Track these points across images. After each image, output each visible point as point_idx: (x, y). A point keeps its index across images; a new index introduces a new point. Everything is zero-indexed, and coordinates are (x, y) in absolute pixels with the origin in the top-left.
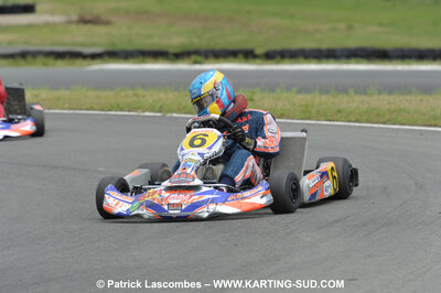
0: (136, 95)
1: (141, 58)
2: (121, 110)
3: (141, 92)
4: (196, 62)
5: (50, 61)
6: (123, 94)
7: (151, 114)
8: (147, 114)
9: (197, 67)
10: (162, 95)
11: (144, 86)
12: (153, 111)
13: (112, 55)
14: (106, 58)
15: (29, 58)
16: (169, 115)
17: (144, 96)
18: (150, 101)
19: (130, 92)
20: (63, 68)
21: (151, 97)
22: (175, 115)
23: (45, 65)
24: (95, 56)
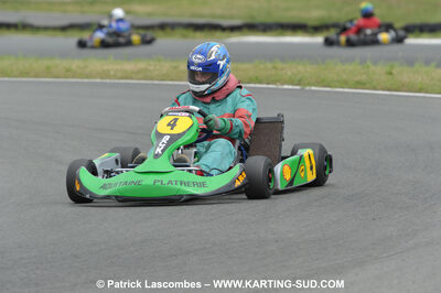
0: (275, 68)
1: (280, 31)
2: (261, 83)
3: (279, 65)
5: (190, 33)
6: (262, 66)
7: (290, 87)
8: (286, 87)
10: (301, 68)
11: (283, 60)
12: (293, 84)
13: (251, 27)
14: (245, 30)
15: (168, 30)
16: (308, 88)
17: (282, 69)
18: (289, 73)
19: (269, 65)
21: (290, 70)
22: (313, 88)
23: (184, 36)
24: (233, 29)
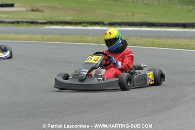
4: (85, 26)
9: (85, 28)
15: (21, 24)
20: (33, 27)
23: (27, 26)
24: (44, 23)
